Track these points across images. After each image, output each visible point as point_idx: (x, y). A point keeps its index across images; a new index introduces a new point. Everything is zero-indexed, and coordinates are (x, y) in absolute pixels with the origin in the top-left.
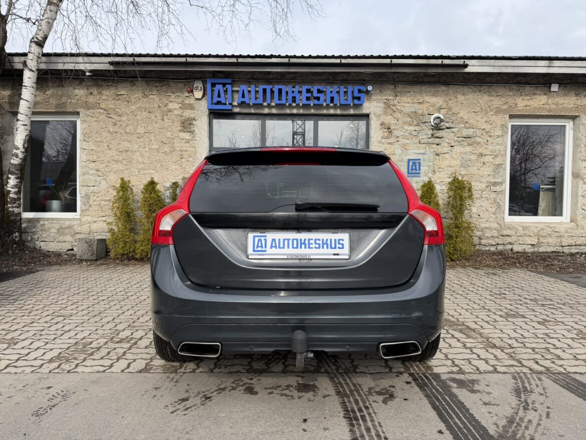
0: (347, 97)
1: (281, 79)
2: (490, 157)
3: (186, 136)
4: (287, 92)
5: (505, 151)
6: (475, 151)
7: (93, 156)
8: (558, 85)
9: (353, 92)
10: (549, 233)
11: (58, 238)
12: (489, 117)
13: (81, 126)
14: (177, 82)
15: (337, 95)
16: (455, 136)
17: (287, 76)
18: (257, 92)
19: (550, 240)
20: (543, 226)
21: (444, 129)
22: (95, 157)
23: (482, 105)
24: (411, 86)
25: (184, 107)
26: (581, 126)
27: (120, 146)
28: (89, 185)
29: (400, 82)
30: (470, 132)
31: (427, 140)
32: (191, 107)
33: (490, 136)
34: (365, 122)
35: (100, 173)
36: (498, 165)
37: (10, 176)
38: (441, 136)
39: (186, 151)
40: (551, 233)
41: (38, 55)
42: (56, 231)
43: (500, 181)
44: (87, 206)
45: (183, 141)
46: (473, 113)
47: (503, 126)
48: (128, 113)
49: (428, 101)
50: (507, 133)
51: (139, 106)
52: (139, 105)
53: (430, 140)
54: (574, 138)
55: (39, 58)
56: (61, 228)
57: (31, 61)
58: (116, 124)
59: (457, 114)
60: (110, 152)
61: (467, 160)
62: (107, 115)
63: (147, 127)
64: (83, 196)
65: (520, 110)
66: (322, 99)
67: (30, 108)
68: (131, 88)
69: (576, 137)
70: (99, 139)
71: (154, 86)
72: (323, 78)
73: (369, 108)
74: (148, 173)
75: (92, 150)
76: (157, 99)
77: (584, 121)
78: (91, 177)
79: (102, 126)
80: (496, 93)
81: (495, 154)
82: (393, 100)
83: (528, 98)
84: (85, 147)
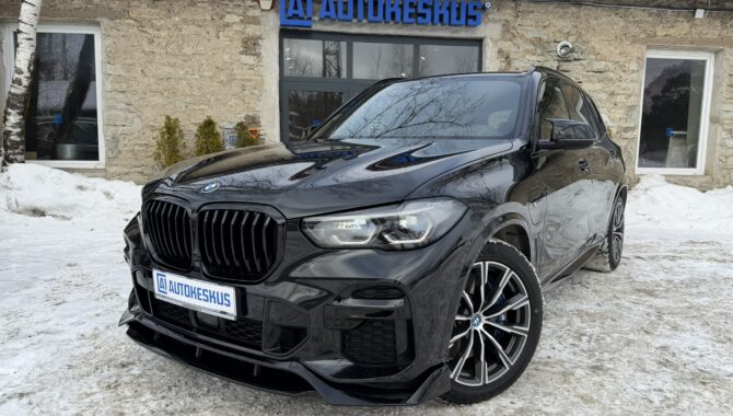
2: (623, 97)
3: (250, 60)
5: (640, 89)
6: (606, 90)
7: (121, 84)
8: (703, 11)
12: (624, 47)
13: (102, 42)
16: (584, 69)
21: (572, 61)
22: (124, 86)
23: (617, 32)
24: (536, 5)
25: (247, 21)
26: (724, 62)
27: (159, 72)
28: (117, 123)
30: (601, 65)
32: (255, 21)
33: (624, 71)
34: (477, 48)
35: (132, 108)
36: (631, 106)
37: (10, 110)
38: (567, 70)
39: (250, 80)
43: (632, 126)
44: (114, 153)
45: (246, 67)
46: (606, 42)
47: (639, 60)
48: (170, 26)
49: (555, 25)
50: (643, 68)
52: (184, 16)
54: (715, 76)
58: (153, 41)
59: (588, 43)
60: (145, 78)
62: (140, 28)
63: (197, 46)
64: (107, 139)
65: (658, 41)
69: (717, 75)
70: (127, 62)
73: (484, 31)
75: (119, 76)
76: (210, 8)
77: (728, 56)
78: (120, 113)
79: (134, 42)
80: (634, 17)
81: (628, 93)
82: (514, 21)
83: (669, 25)
84: (110, 72)
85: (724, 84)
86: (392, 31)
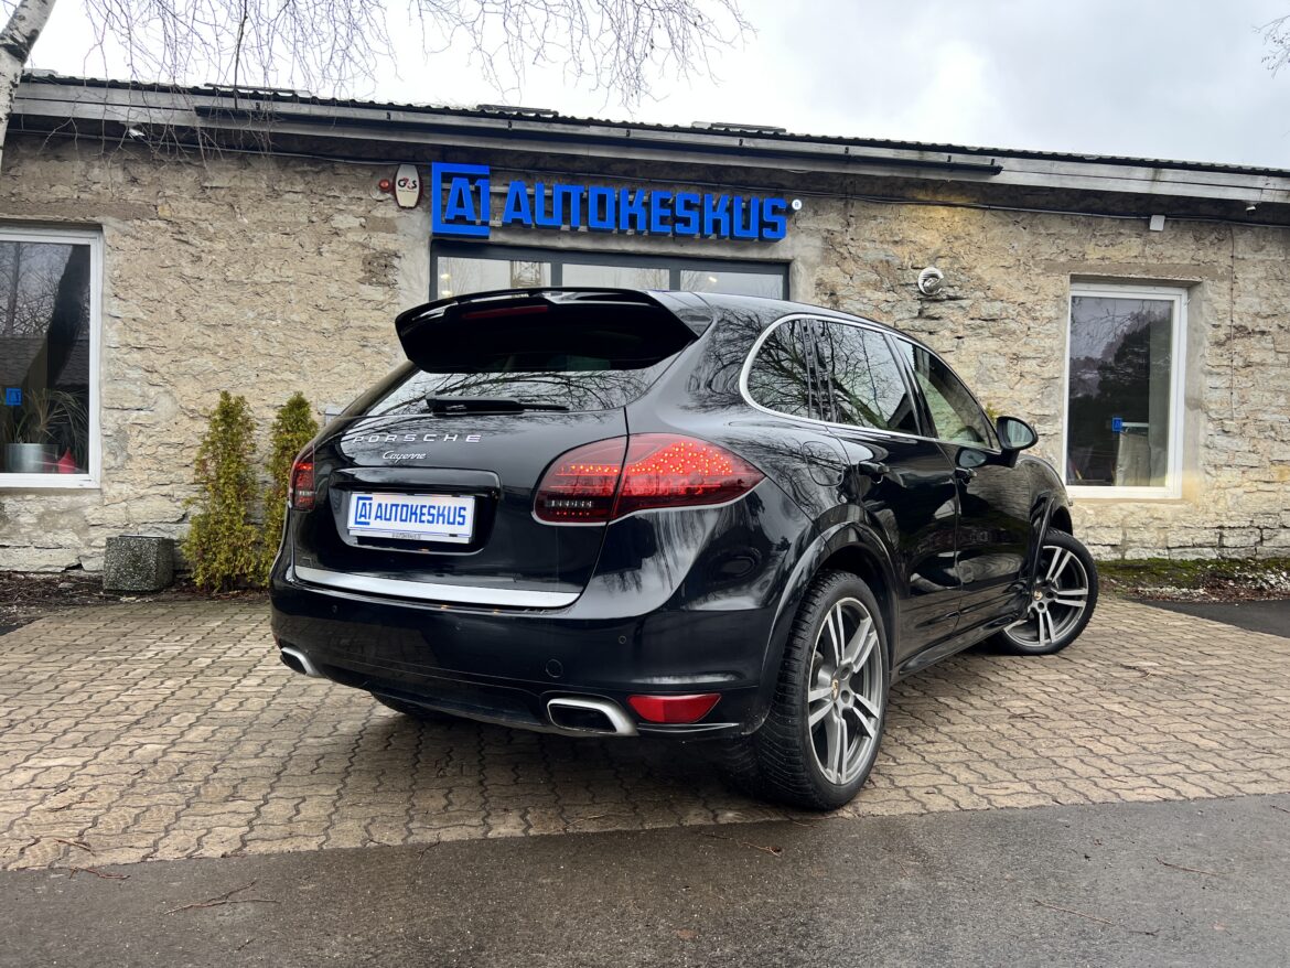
0: (748, 219)
1: (600, 173)
2: (1034, 362)
3: (377, 293)
4: (617, 204)
5: (1062, 350)
6: (1006, 350)
7: (137, 335)
8: (1163, 218)
9: (760, 212)
10: (1144, 521)
11: (39, 537)
12: (1033, 278)
13: (103, 260)
14: (354, 167)
15: (727, 214)
16: (965, 315)
17: (613, 167)
18: (547, 198)
19: (1147, 536)
20: (1131, 507)
21: (943, 300)
22: (143, 338)
23: (1020, 252)
24: (879, 206)
25: (370, 225)
26: (1204, 305)
27: (210, 313)
28: (126, 405)
29: (855, 194)
30: (995, 308)
31: (910, 323)
32: (389, 226)
33: (1035, 319)
34: (779, 279)
35: (155, 378)
36: (1049, 379)
38: (937, 316)
39: (375, 329)
40: (1147, 521)
41: (12, 78)
42: (35, 521)
43: (1052, 412)
44: (119, 459)
45: (368, 306)
46: (1002, 269)
47: (1059, 299)
48: (233, 233)
49: (913, 239)
50: (1065, 313)
51: (261, 217)
52: (259, 215)
53: (918, 323)
54: (1189, 326)
55: (15, 86)
56: (49, 513)
58: (199, 258)
59: (970, 269)
60: (181, 324)
61: (989, 367)
62: (176, 236)
63: (280, 269)
64: (109, 433)
65: (1091, 267)
66: (694, 222)
68: (238, 173)
69: (1194, 326)
70: (150, 295)
71: (297, 172)
72: (693, 175)
73: (792, 248)
74: (282, 380)
75: (134, 320)
76: (305, 202)
77: (1210, 293)
78: (133, 387)
79: (163, 261)
80: (1046, 228)
81: (1043, 355)
82: (842, 233)
83: (1107, 242)
84: (115, 312)
85: (1207, 343)
86: (630, 247)
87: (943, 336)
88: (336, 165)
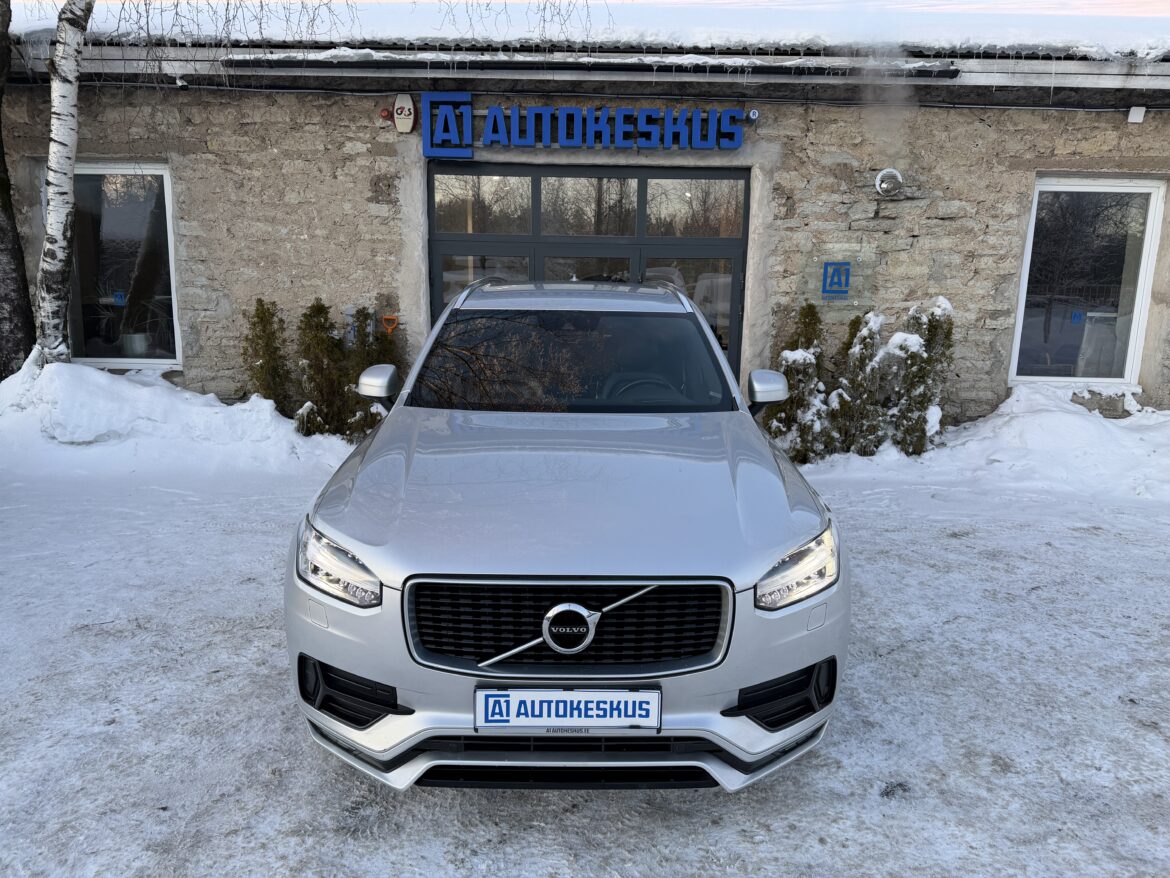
0: (707, 130)
1: (571, 92)
2: (991, 260)
3: (384, 210)
4: (584, 120)
6: (960, 248)
7: (200, 249)
8: (1144, 109)
9: (719, 120)
12: (996, 175)
13: (173, 188)
14: (360, 97)
15: (687, 128)
16: (920, 216)
17: (584, 85)
18: (522, 118)
21: (901, 200)
22: (205, 253)
23: (984, 150)
24: (840, 109)
25: (376, 149)
28: (196, 306)
29: (818, 100)
30: (954, 206)
31: (864, 223)
32: (390, 150)
33: (995, 217)
34: (741, 183)
35: (216, 284)
36: (1005, 275)
38: (893, 215)
39: (382, 241)
41: (76, 47)
43: (1006, 308)
44: (195, 349)
45: (376, 221)
46: (963, 168)
47: (1023, 197)
48: (266, 162)
49: (873, 142)
50: (1030, 209)
51: (286, 148)
52: (285, 146)
53: (872, 224)
54: (1164, 219)
57: (63, 61)
58: (242, 185)
59: (930, 170)
60: (233, 241)
61: (943, 264)
62: (223, 167)
63: (304, 191)
64: (186, 328)
65: (1059, 164)
66: (655, 136)
67: (69, 158)
68: (267, 109)
70: (210, 216)
71: (313, 106)
72: (658, 91)
73: (752, 155)
74: (311, 287)
75: (197, 237)
76: (322, 132)
78: (199, 291)
79: (215, 187)
80: (1015, 125)
81: (1002, 252)
82: (802, 138)
83: (1079, 136)
84: (184, 232)
86: (601, 159)
87: (897, 236)
88: (345, 98)
